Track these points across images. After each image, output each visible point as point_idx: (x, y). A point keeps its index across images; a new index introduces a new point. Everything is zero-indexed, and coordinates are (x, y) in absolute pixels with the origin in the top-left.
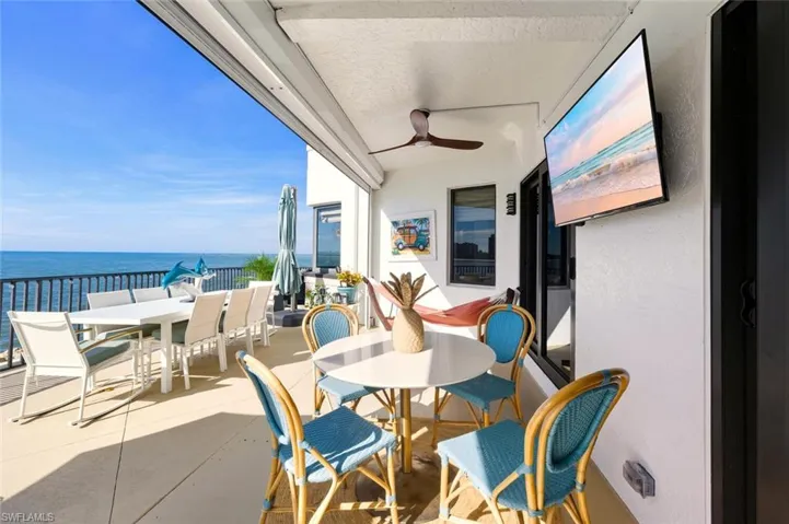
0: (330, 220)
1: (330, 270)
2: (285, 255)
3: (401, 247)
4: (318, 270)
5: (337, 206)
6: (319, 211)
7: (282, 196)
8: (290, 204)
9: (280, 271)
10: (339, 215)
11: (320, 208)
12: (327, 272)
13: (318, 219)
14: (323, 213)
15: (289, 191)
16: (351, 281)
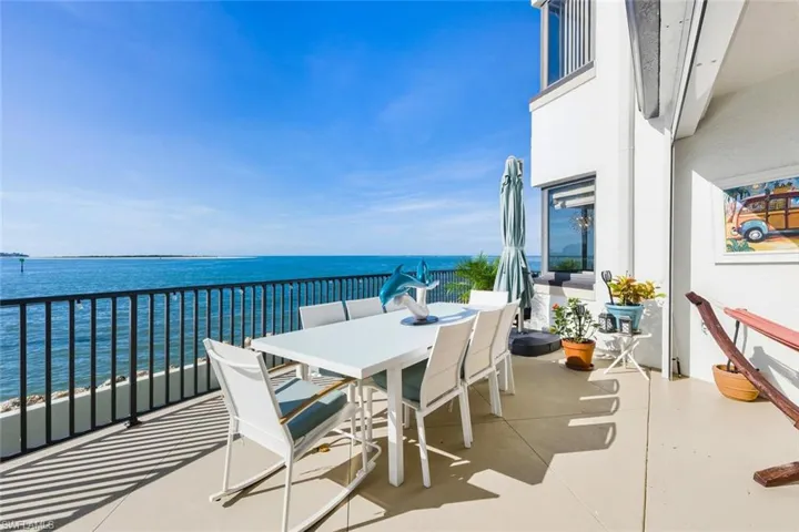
0: (569, 203)
1: (572, 275)
2: (512, 255)
3: (755, 235)
4: (552, 275)
5: (589, 179)
6: (550, 192)
7: (506, 173)
8: (516, 182)
9: (504, 276)
10: (592, 193)
11: (551, 188)
12: (569, 279)
13: (551, 204)
14: (555, 196)
15: (515, 164)
16: (632, 295)
